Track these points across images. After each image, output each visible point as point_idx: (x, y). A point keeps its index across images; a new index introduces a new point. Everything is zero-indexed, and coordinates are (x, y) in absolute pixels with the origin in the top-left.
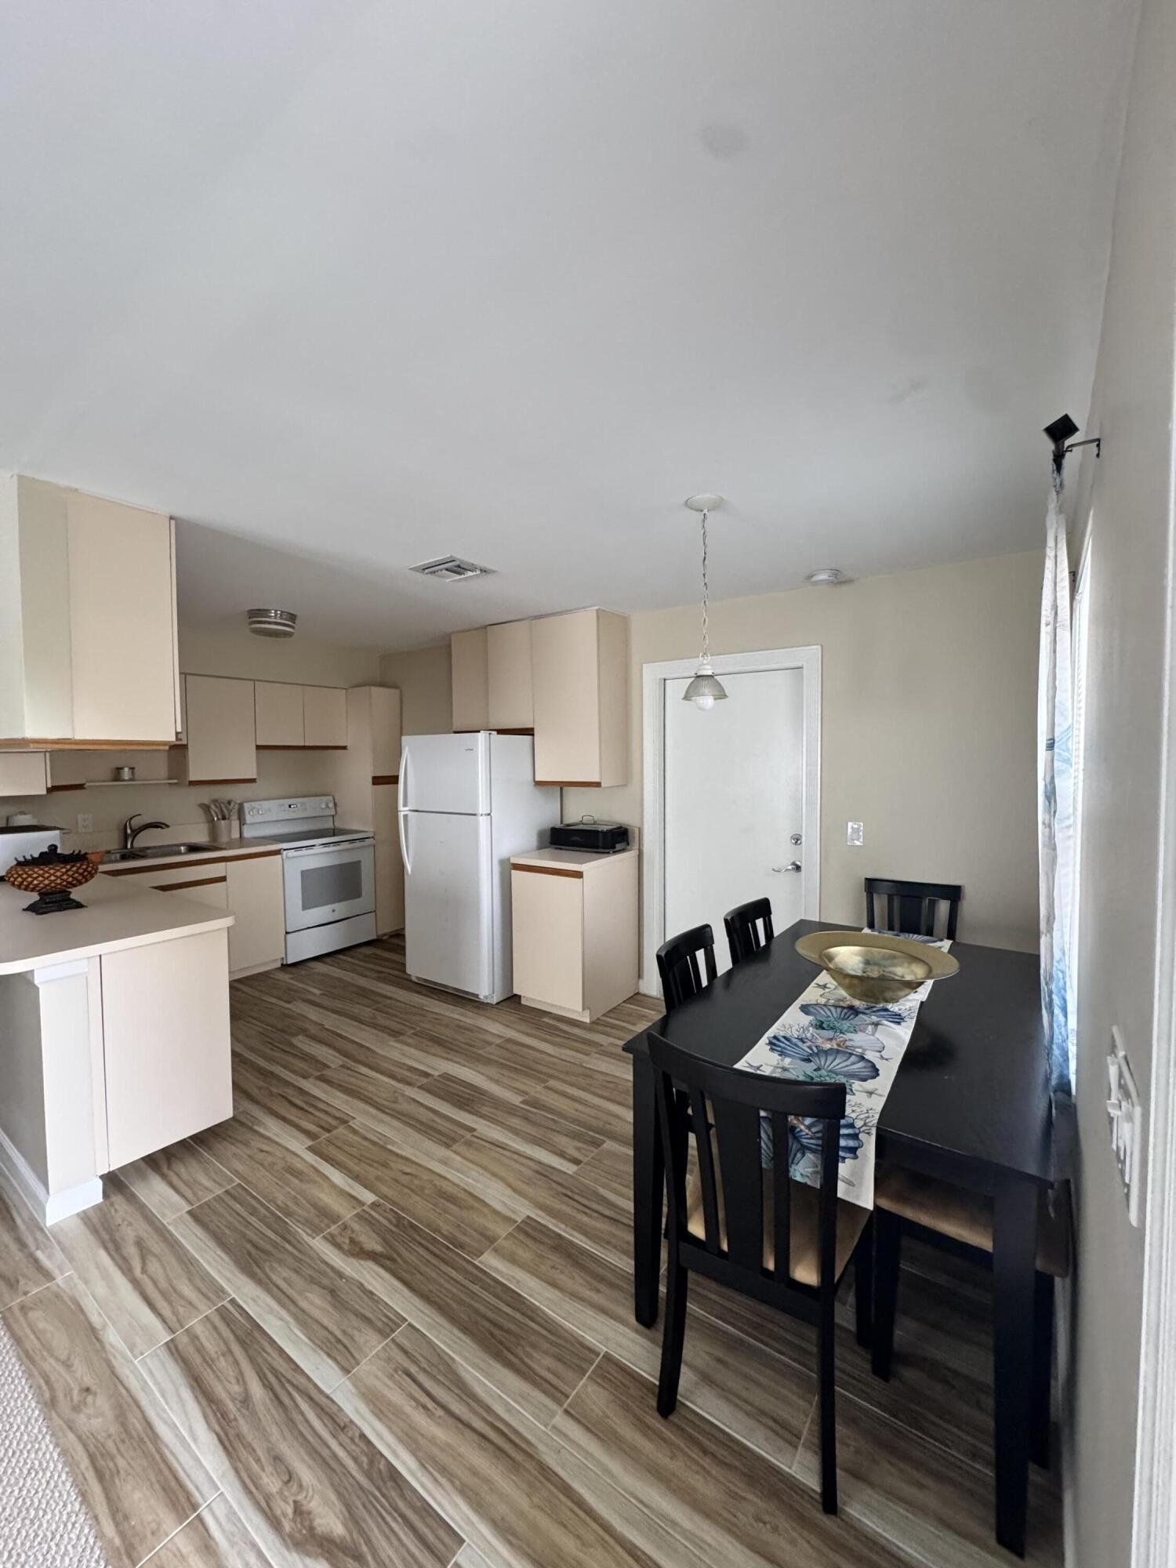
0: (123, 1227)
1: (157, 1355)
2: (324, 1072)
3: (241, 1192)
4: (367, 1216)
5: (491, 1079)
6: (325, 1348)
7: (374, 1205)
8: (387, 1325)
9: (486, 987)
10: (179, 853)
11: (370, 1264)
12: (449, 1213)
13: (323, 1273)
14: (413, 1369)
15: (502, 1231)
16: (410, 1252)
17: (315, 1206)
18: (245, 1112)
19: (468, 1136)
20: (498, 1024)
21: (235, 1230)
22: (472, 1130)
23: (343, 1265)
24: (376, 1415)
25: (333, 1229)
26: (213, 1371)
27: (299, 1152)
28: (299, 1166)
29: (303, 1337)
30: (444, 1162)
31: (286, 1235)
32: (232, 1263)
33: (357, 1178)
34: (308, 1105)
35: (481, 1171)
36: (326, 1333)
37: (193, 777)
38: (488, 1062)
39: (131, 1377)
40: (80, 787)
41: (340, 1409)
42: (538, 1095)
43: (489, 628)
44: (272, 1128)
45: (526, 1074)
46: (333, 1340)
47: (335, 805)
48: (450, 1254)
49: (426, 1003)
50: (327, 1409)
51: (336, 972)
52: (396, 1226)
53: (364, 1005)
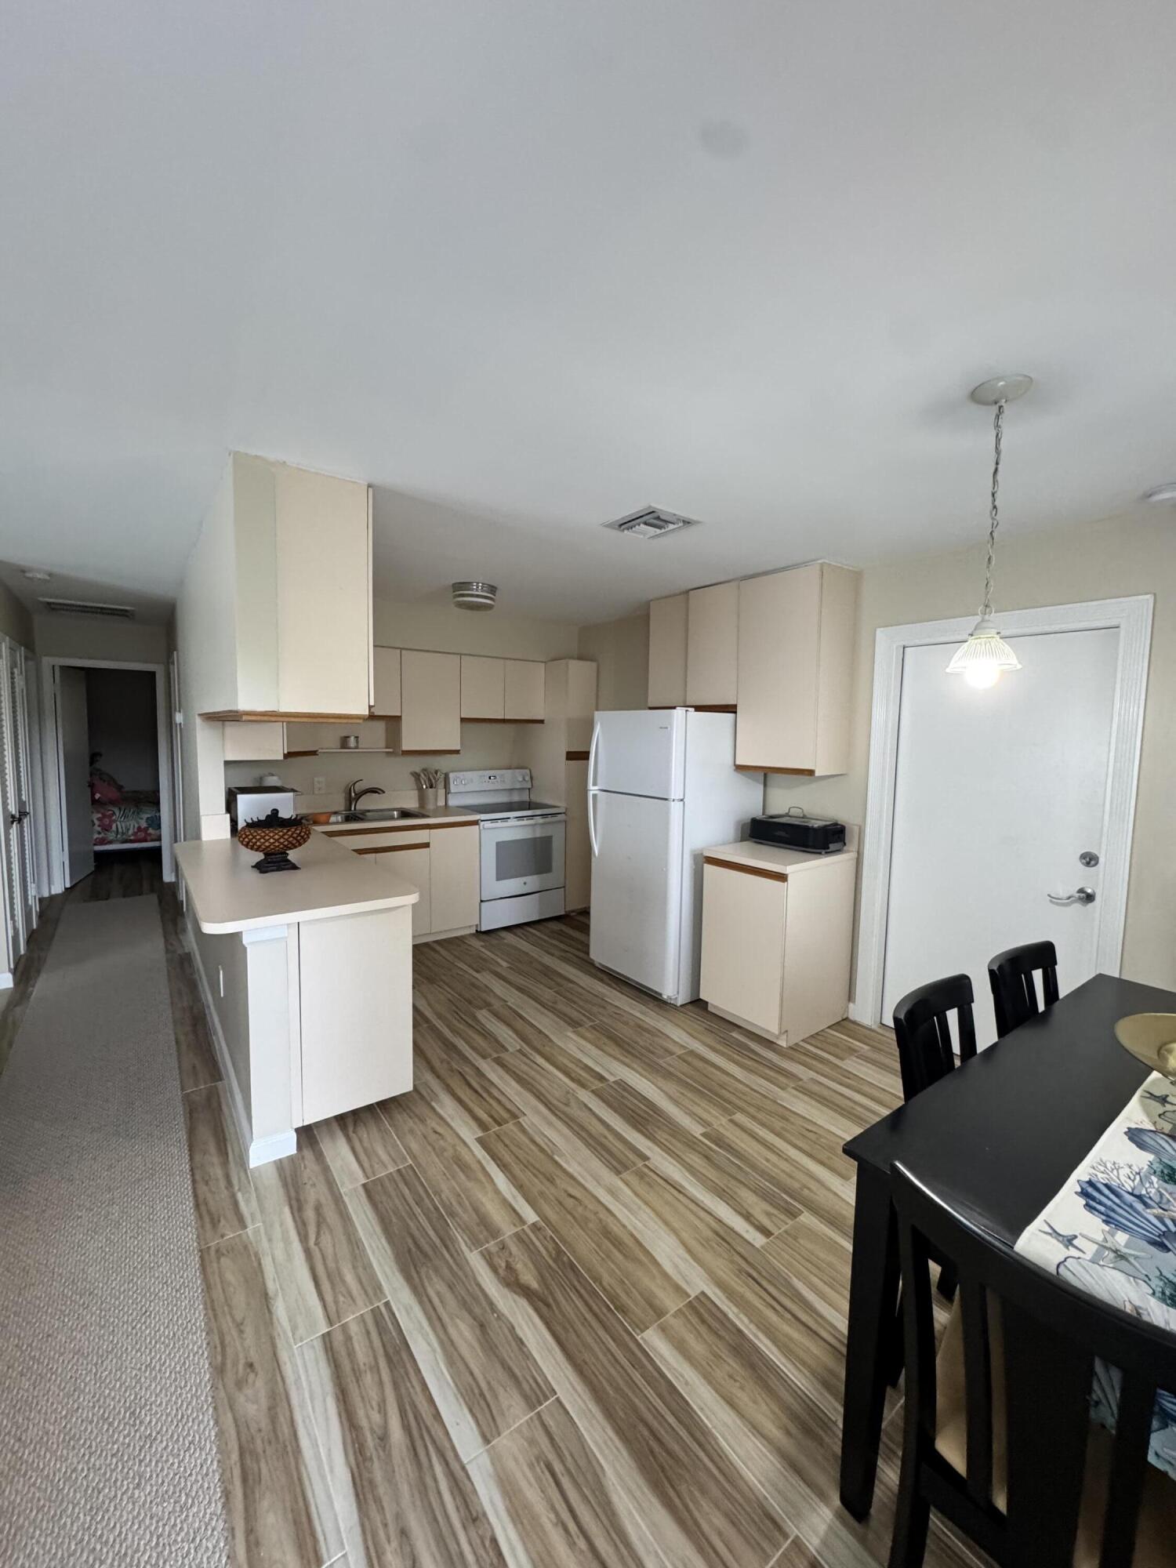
0: (308, 1187)
1: (313, 1347)
2: (502, 1055)
3: (411, 1173)
4: (524, 1237)
5: (670, 1098)
6: (467, 1398)
7: (535, 1227)
8: (536, 1393)
9: (672, 986)
10: (392, 818)
11: (523, 1302)
12: (613, 1262)
13: (475, 1299)
14: (558, 1467)
15: (672, 1304)
16: (567, 1300)
17: (476, 1210)
18: (426, 1084)
19: (640, 1164)
20: (681, 1031)
21: (401, 1218)
22: (645, 1158)
23: (496, 1295)
24: (511, 1516)
25: (492, 1245)
26: (359, 1386)
27: (467, 1141)
28: (467, 1158)
29: (448, 1377)
30: (612, 1192)
31: (447, 1242)
32: (392, 1257)
33: (520, 1187)
34: (483, 1090)
35: (653, 1215)
36: (470, 1379)
37: (405, 747)
38: (668, 1075)
39: (288, 1364)
40: (314, 753)
41: (475, 1491)
42: (721, 1130)
43: (692, 592)
44: (447, 1107)
45: (710, 1100)
46: (476, 1391)
47: (531, 778)
48: (609, 1315)
49: (608, 993)
50: (461, 1485)
51: (524, 946)
52: (555, 1261)
53: (545, 986)
